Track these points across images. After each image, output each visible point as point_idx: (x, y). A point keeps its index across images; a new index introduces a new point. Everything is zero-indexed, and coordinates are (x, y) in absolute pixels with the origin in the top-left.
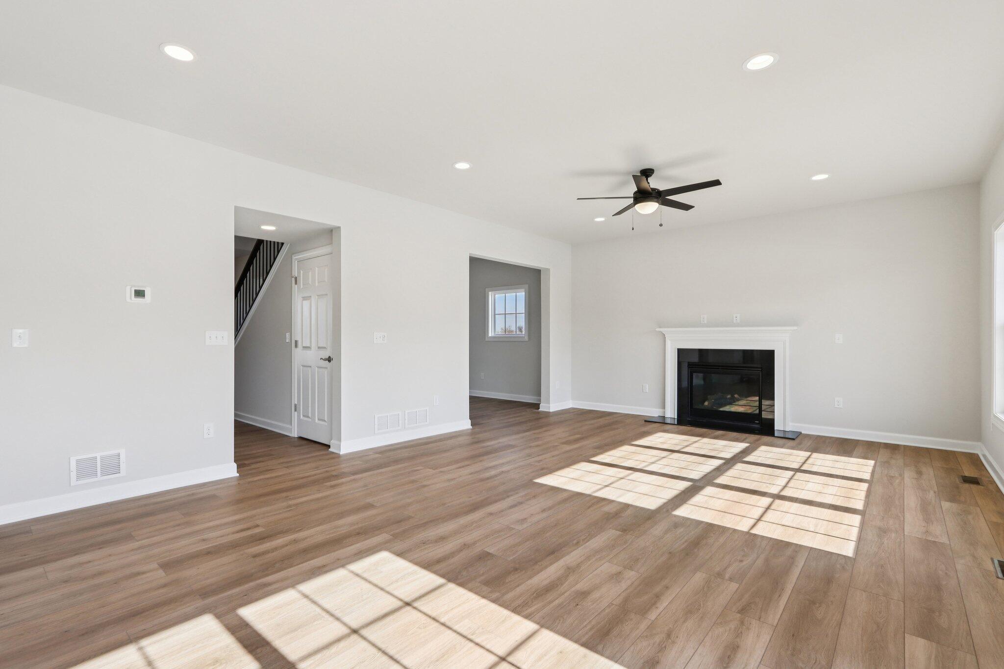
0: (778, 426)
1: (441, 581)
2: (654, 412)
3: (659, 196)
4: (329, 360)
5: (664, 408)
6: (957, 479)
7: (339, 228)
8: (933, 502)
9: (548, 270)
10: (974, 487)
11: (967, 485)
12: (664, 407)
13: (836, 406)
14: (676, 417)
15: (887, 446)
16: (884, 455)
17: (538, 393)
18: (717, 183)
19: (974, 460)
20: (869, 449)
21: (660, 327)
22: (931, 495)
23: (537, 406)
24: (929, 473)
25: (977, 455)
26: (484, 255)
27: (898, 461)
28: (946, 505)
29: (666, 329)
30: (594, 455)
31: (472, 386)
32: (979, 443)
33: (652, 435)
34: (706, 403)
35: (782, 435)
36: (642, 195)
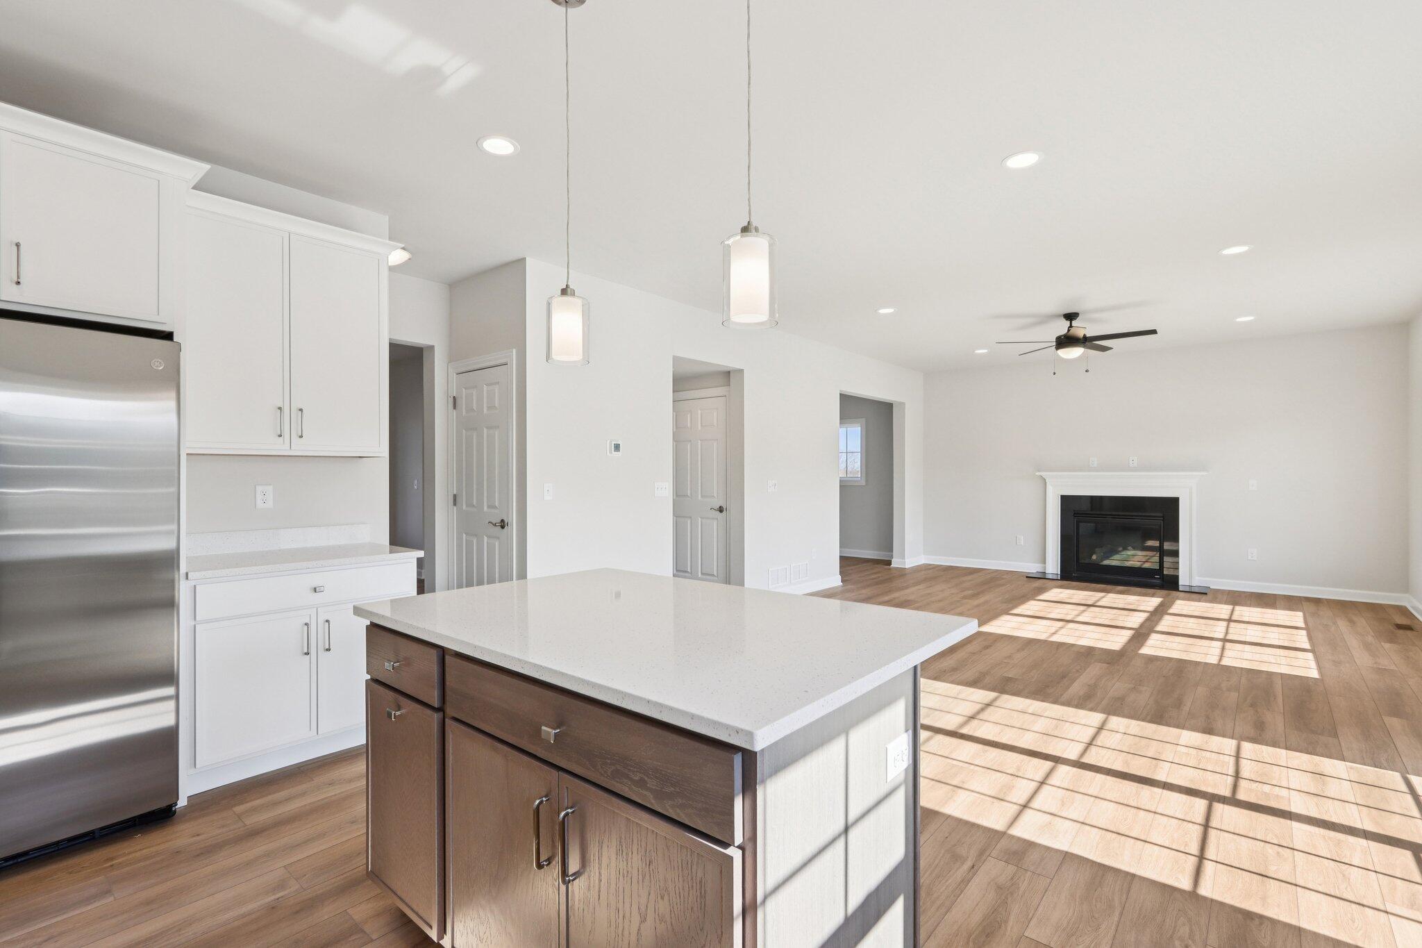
0: (1183, 581)
1: (993, 695)
2: (1033, 568)
3: (1085, 341)
4: (721, 510)
5: (1045, 563)
6: (1390, 626)
7: (742, 371)
8: (1374, 642)
9: (902, 404)
10: (1409, 633)
11: (1401, 632)
12: (1044, 561)
13: (1250, 557)
14: (1059, 573)
15: (1308, 599)
16: (1311, 608)
17: (889, 547)
18: (1154, 332)
19: (1403, 611)
20: (1291, 602)
21: (1039, 471)
22: (1370, 639)
23: (889, 563)
24: (1362, 622)
25: (1406, 608)
26: (859, 392)
27: (1326, 613)
28: (1387, 646)
29: (1048, 473)
30: (1011, 610)
31: (843, 544)
32: (1407, 595)
33: (1047, 591)
34: (1094, 557)
35: (1188, 589)
36: (1065, 341)
